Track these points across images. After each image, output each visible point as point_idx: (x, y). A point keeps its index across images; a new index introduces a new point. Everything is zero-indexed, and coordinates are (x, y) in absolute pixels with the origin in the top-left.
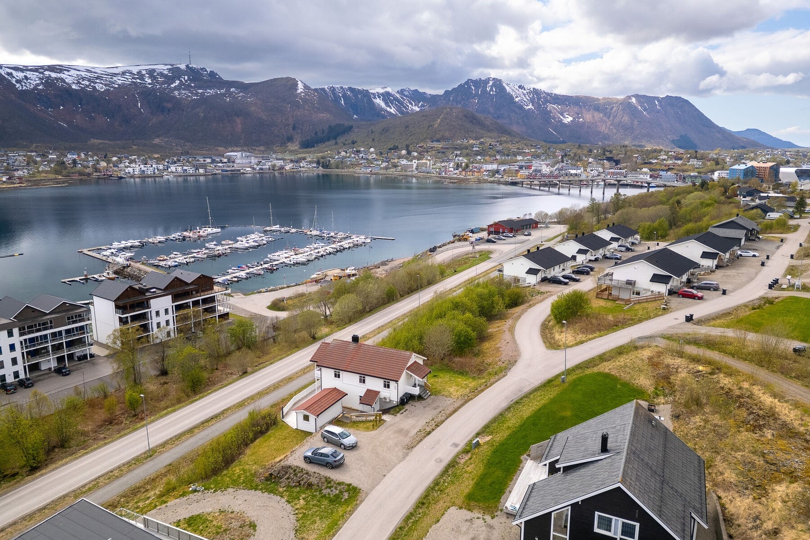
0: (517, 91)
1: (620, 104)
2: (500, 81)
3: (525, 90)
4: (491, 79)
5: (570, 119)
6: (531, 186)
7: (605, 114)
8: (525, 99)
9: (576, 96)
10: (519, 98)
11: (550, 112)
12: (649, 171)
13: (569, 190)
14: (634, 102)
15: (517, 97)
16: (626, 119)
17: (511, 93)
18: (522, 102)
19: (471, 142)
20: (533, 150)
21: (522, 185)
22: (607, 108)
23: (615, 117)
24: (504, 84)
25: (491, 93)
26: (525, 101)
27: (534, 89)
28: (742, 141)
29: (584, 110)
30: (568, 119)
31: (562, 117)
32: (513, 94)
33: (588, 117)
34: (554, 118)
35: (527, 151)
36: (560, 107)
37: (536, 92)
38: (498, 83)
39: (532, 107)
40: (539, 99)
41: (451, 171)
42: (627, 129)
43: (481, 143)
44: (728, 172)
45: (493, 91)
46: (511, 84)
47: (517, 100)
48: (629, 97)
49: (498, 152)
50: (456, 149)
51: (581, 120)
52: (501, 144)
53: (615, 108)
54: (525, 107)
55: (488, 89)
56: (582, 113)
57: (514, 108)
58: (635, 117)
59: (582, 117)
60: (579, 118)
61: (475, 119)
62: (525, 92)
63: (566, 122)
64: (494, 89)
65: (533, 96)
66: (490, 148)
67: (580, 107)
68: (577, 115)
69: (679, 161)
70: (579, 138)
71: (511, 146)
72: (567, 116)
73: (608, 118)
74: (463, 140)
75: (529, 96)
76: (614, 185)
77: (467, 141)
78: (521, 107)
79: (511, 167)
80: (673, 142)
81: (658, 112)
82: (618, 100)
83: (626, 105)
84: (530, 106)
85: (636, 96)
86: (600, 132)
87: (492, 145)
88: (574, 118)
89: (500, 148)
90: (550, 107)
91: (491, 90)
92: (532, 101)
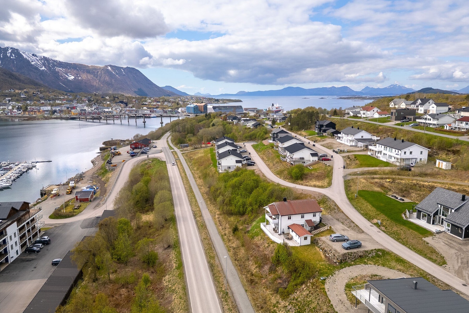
0: (31, 58)
1: (102, 70)
2: (17, 50)
3: (37, 57)
4: (10, 48)
5: (73, 77)
6: (86, 120)
7: (94, 75)
8: (39, 63)
9: (74, 64)
10: (34, 63)
11: (58, 72)
12: (147, 108)
13: (114, 121)
14: (110, 69)
15: (32, 62)
16: (107, 78)
17: (28, 59)
18: (37, 65)
19: (17, 91)
20: (66, 97)
21: (80, 119)
22: (94, 72)
23: (100, 77)
24: (21, 52)
25: (12, 58)
26: (39, 65)
27: (44, 57)
28: (167, 92)
29: (81, 72)
30: (71, 78)
31: (67, 77)
32: (29, 59)
33: (84, 77)
34: (62, 76)
35: (62, 98)
36: (64, 69)
37: (45, 58)
38: (15, 51)
39: (45, 69)
40: (49, 64)
41: (15, 112)
42: (109, 84)
43: (26, 92)
44: (186, 108)
45: (13, 57)
46: (26, 53)
47: (33, 63)
48: (107, 66)
49: (41, 98)
50: (7, 96)
51: (80, 78)
52: (41, 93)
53: (100, 72)
54: (40, 68)
55: (9, 55)
56: (80, 74)
57: (32, 69)
58: (112, 78)
59: (80, 76)
60: (78, 77)
61: (13, 76)
62: (38, 58)
63: (70, 79)
64: (14, 56)
65: (44, 62)
66: (34, 96)
67: (77, 70)
68: (76, 75)
69: (159, 103)
70: (81, 89)
71: (49, 95)
72: (70, 75)
73: (97, 78)
74: (10, 90)
75: (41, 62)
76: (134, 117)
77: (13, 91)
78: (37, 69)
79: (62, 108)
80: (135, 92)
81: (124, 75)
82: (100, 68)
83: (105, 70)
84: (43, 68)
85: (111, 66)
86: (93, 86)
87: (35, 94)
88: (75, 77)
89: (41, 95)
90: (58, 69)
91: (11, 55)
92: (44, 64)
